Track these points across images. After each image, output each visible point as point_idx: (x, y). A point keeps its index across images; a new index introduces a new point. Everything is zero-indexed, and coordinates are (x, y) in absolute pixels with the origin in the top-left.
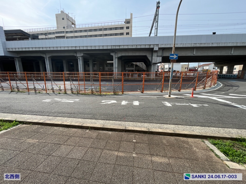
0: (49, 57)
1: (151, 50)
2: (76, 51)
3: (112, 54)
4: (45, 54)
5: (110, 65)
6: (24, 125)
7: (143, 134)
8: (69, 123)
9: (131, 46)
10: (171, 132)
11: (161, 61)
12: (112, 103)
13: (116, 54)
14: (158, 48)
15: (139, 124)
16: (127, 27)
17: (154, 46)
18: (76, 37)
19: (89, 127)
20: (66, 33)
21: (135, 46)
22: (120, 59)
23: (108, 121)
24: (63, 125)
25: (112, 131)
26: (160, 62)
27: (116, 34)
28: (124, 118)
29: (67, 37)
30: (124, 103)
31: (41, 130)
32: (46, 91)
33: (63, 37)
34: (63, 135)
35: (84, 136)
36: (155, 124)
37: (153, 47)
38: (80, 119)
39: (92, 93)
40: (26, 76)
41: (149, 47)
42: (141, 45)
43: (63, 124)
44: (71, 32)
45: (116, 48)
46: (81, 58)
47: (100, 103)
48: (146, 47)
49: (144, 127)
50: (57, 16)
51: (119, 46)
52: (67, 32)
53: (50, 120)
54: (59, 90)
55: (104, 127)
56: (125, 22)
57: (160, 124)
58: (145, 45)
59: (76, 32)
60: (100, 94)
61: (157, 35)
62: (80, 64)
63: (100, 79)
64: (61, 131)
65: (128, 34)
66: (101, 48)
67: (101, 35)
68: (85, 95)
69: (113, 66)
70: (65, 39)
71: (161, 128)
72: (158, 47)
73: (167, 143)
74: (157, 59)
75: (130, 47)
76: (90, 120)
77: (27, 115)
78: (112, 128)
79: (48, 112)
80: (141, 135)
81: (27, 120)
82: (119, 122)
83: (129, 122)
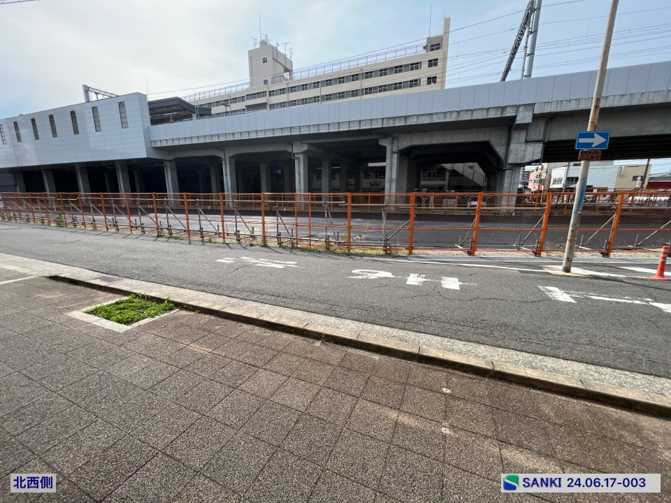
0: (230, 158)
1: (507, 125)
2: (290, 140)
3: (383, 143)
4: (224, 150)
5: (377, 172)
6: (184, 313)
7: (474, 376)
8: (276, 319)
9: (442, 115)
10: (570, 385)
11: (538, 156)
12: (380, 278)
13: (395, 142)
14: (531, 117)
15: (460, 345)
16: (430, 61)
17: (517, 111)
18: (293, 103)
19: (322, 334)
20: (270, 96)
21: (455, 114)
22: (405, 154)
23: (369, 326)
24: (262, 321)
25: (381, 354)
26: (538, 161)
27: (398, 86)
28: (416, 323)
29: (272, 106)
30: (413, 280)
31: (216, 328)
32: (224, 238)
33: (263, 106)
34: (263, 347)
35: (310, 356)
36: (514, 352)
37: (514, 114)
38: (299, 311)
39: (328, 249)
40: (186, 203)
41: (499, 116)
42: (472, 111)
43: (261, 318)
44: (282, 91)
45: (397, 124)
46: (301, 157)
47: (348, 275)
48: (489, 117)
49: (477, 356)
50: (252, 55)
51: (406, 118)
52: (271, 93)
53: (233, 306)
54: (252, 236)
55: (360, 339)
56: (425, 48)
57: (532, 355)
58: (485, 111)
59: (293, 89)
60: (347, 251)
61: (529, 75)
62: (299, 174)
63: (349, 211)
64: (258, 336)
65: (432, 80)
66: (355, 127)
67: (354, 93)
68: (309, 251)
69: (384, 174)
70: (267, 111)
71: (533, 368)
72: (531, 114)
73: (556, 415)
74: (525, 151)
75: (436, 120)
76: (322, 318)
77: (188, 291)
78: (380, 344)
79: (228, 287)
80: (467, 378)
81: (189, 301)
82: (401, 331)
83: (428, 336)
